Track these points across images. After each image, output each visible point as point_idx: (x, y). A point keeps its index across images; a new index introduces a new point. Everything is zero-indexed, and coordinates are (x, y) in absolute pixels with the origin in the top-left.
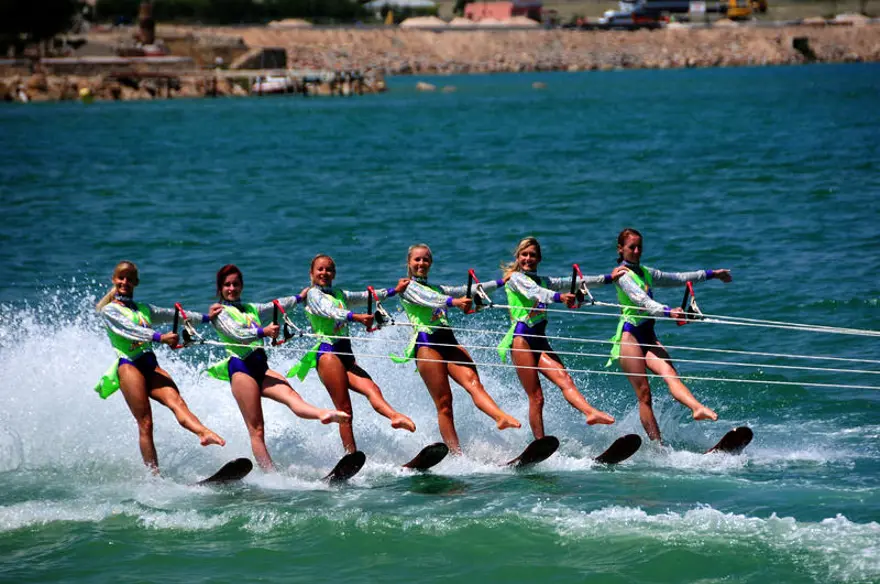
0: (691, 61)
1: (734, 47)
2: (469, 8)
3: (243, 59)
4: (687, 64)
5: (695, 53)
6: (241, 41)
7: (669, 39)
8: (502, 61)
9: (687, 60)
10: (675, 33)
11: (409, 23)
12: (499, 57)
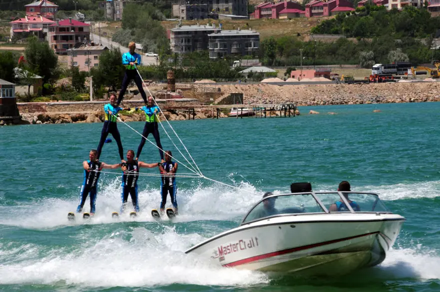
0: (412, 100)
1: (435, 92)
2: (293, 73)
3: (220, 99)
4: (411, 101)
5: (413, 95)
6: (219, 90)
7: (400, 87)
8: (314, 100)
9: (410, 99)
10: (403, 84)
11: (265, 80)
12: (313, 98)
